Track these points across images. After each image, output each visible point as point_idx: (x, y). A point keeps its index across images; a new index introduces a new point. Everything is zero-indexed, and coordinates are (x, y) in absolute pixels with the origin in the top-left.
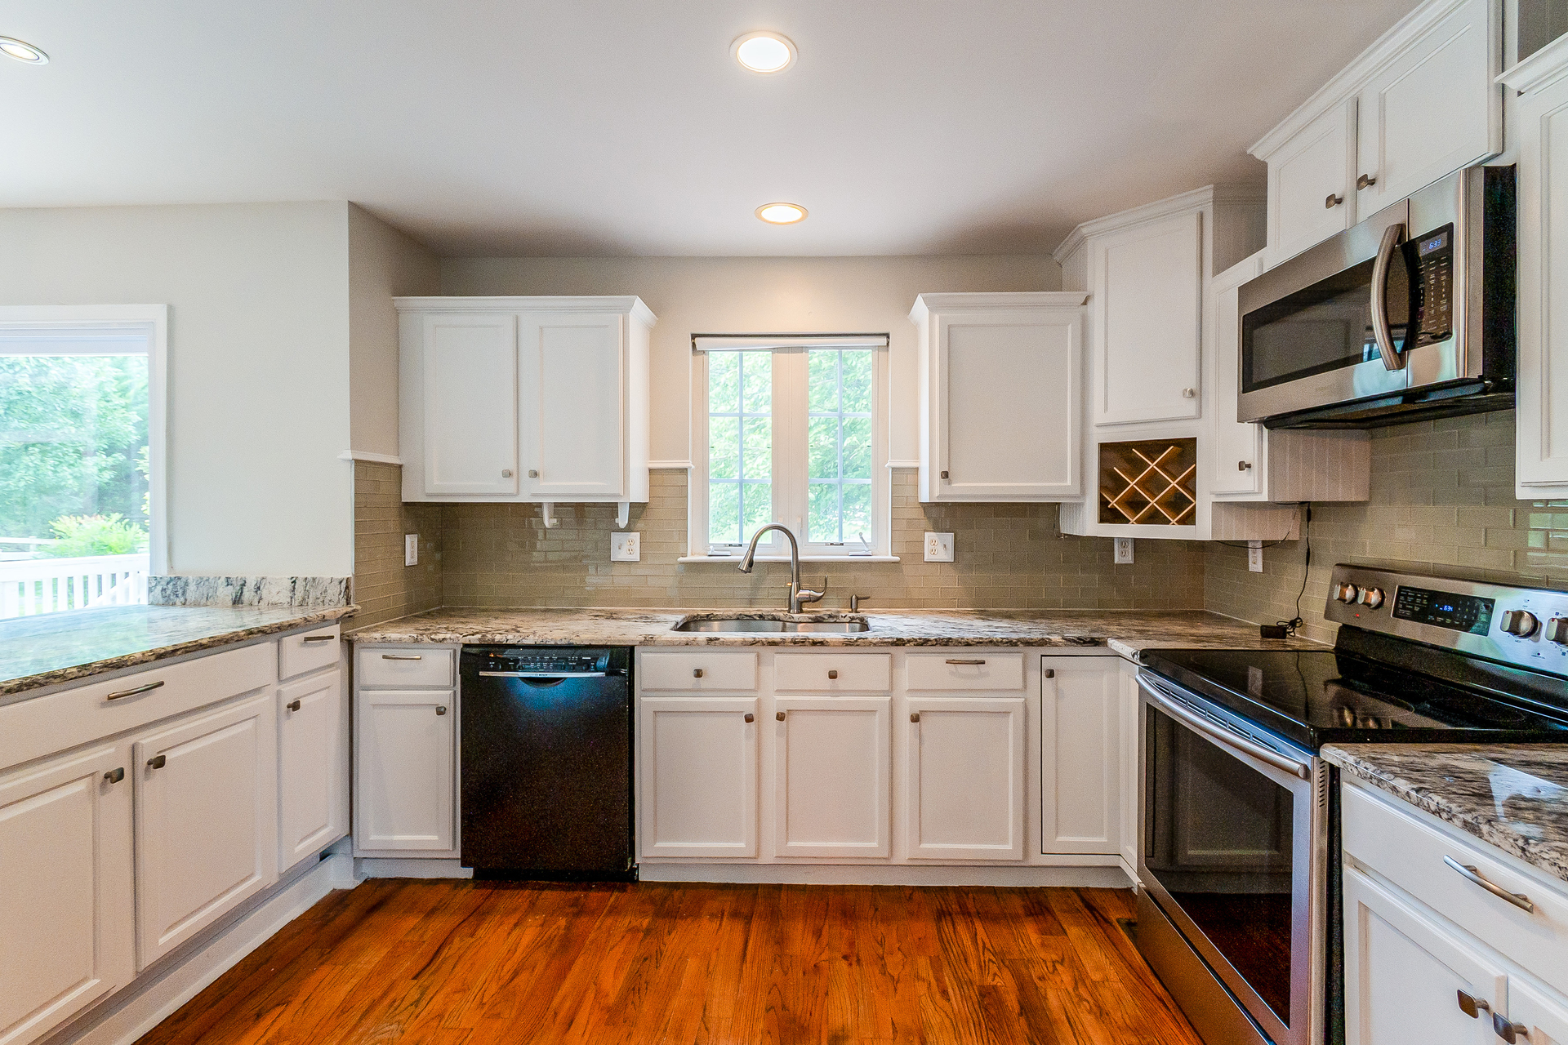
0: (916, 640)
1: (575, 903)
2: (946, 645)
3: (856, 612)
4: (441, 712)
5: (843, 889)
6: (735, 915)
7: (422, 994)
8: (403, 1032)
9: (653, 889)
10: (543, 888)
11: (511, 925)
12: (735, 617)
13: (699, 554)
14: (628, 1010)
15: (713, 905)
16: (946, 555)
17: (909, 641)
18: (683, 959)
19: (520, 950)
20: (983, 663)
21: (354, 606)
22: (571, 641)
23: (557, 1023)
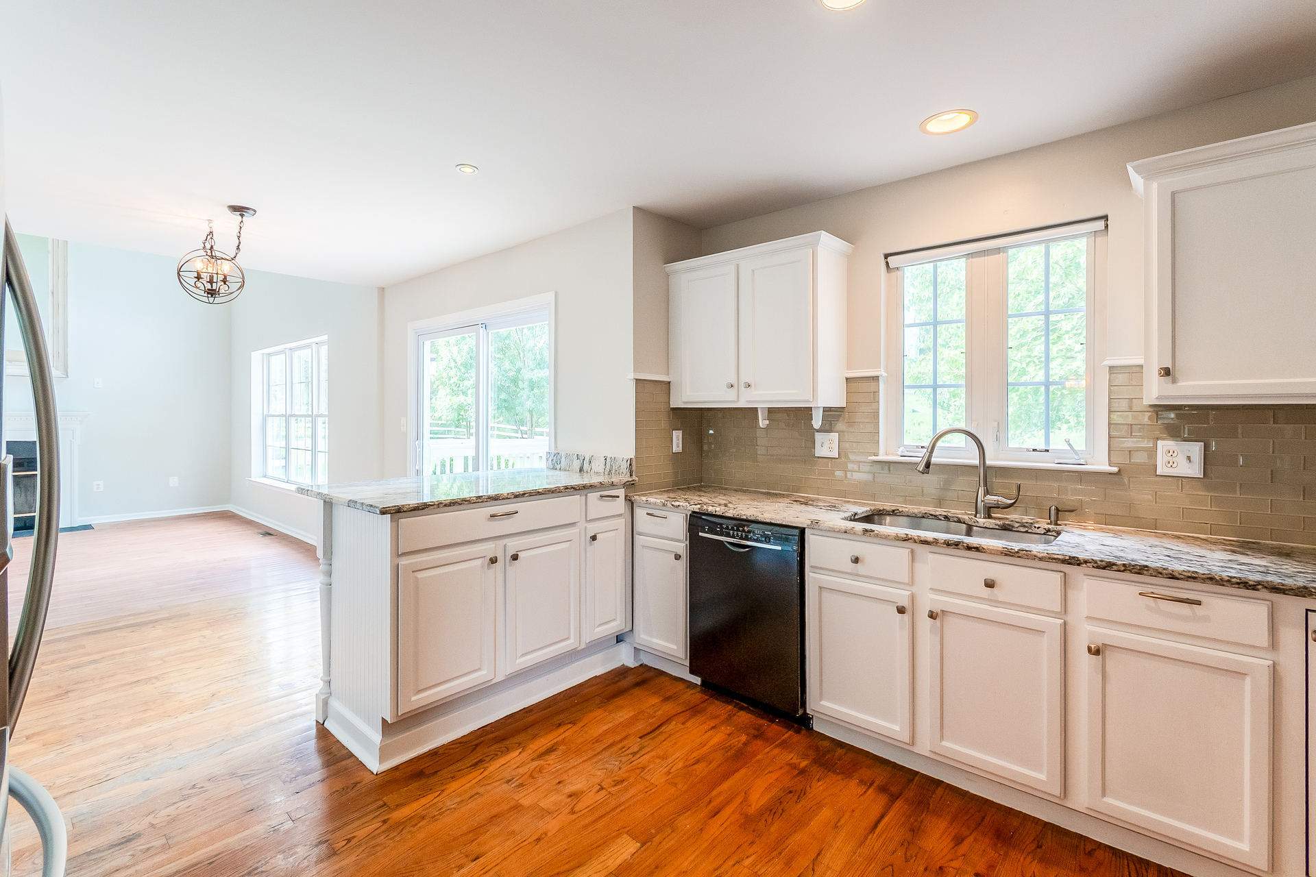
0: (1096, 562)
1: (758, 728)
2: (1139, 573)
3: (1056, 524)
4: (678, 557)
5: (1009, 811)
6: (883, 789)
7: (640, 750)
8: (620, 769)
9: (822, 740)
10: (742, 708)
11: (710, 727)
12: (920, 515)
13: (893, 455)
14: (760, 824)
15: (866, 773)
16: (1195, 470)
17: (1086, 562)
18: (820, 805)
19: (708, 746)
20: (1199, 603)
21: (634, 477)
22: (757, 518)
23: (708, 808)
